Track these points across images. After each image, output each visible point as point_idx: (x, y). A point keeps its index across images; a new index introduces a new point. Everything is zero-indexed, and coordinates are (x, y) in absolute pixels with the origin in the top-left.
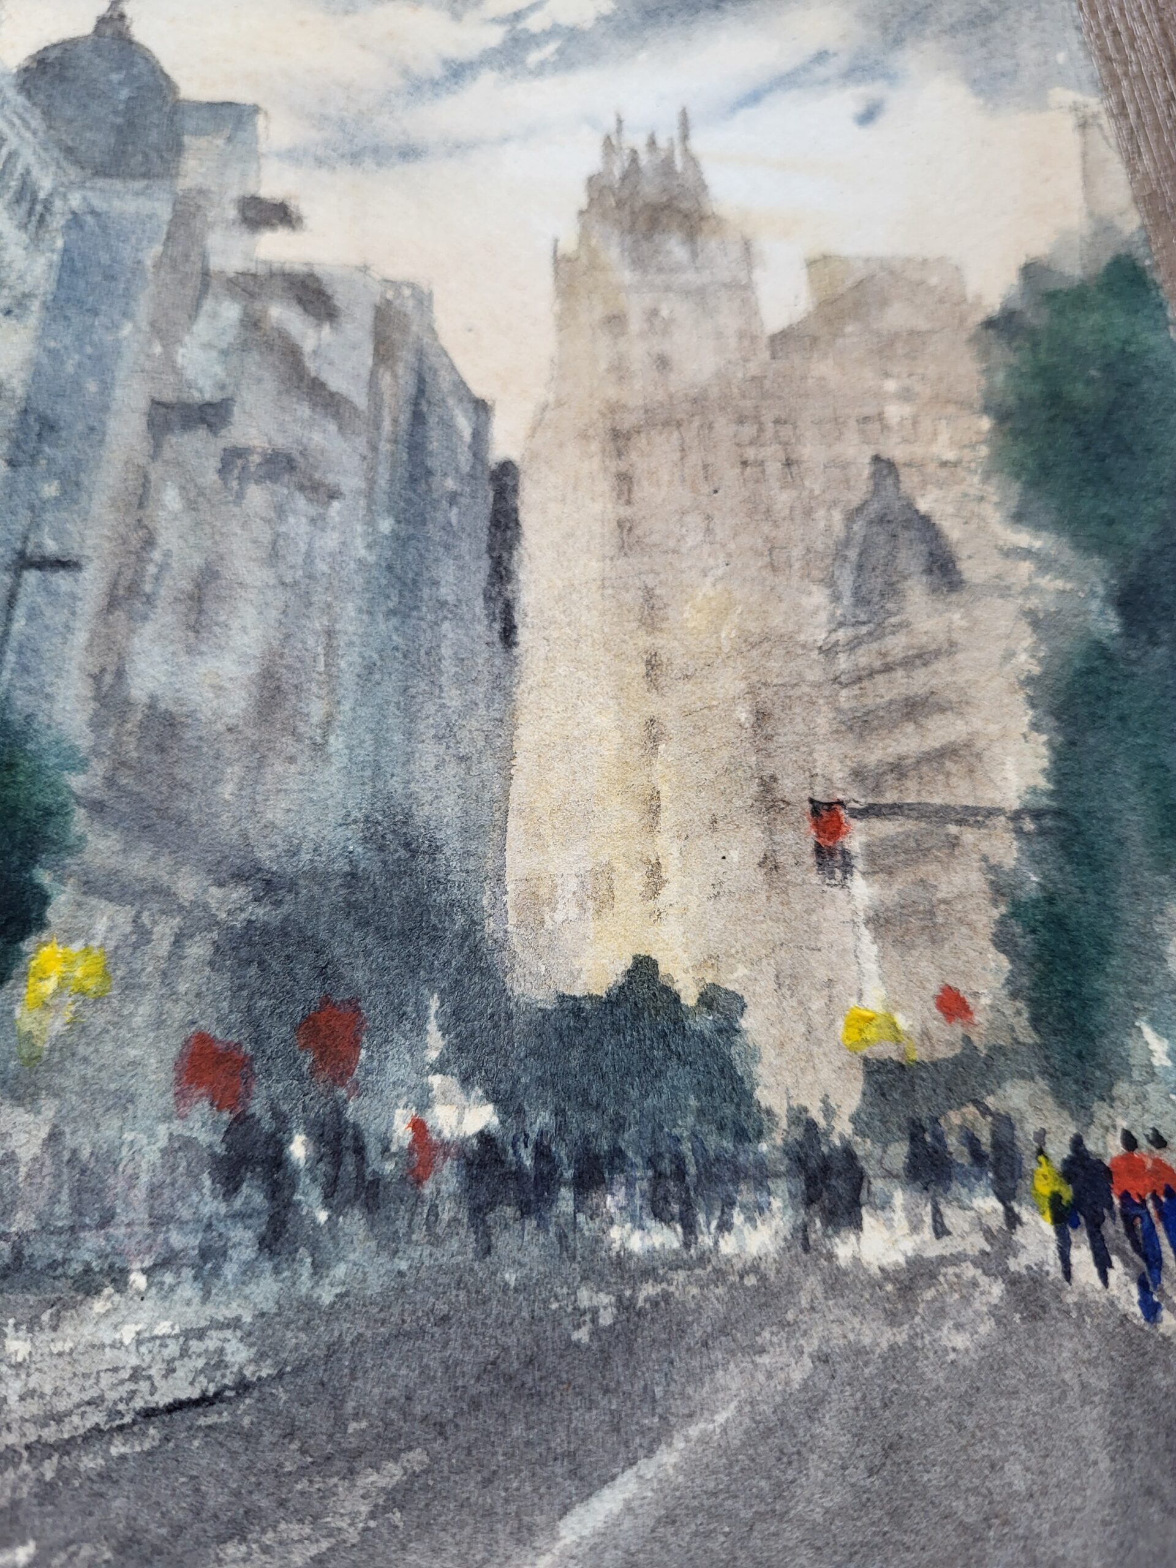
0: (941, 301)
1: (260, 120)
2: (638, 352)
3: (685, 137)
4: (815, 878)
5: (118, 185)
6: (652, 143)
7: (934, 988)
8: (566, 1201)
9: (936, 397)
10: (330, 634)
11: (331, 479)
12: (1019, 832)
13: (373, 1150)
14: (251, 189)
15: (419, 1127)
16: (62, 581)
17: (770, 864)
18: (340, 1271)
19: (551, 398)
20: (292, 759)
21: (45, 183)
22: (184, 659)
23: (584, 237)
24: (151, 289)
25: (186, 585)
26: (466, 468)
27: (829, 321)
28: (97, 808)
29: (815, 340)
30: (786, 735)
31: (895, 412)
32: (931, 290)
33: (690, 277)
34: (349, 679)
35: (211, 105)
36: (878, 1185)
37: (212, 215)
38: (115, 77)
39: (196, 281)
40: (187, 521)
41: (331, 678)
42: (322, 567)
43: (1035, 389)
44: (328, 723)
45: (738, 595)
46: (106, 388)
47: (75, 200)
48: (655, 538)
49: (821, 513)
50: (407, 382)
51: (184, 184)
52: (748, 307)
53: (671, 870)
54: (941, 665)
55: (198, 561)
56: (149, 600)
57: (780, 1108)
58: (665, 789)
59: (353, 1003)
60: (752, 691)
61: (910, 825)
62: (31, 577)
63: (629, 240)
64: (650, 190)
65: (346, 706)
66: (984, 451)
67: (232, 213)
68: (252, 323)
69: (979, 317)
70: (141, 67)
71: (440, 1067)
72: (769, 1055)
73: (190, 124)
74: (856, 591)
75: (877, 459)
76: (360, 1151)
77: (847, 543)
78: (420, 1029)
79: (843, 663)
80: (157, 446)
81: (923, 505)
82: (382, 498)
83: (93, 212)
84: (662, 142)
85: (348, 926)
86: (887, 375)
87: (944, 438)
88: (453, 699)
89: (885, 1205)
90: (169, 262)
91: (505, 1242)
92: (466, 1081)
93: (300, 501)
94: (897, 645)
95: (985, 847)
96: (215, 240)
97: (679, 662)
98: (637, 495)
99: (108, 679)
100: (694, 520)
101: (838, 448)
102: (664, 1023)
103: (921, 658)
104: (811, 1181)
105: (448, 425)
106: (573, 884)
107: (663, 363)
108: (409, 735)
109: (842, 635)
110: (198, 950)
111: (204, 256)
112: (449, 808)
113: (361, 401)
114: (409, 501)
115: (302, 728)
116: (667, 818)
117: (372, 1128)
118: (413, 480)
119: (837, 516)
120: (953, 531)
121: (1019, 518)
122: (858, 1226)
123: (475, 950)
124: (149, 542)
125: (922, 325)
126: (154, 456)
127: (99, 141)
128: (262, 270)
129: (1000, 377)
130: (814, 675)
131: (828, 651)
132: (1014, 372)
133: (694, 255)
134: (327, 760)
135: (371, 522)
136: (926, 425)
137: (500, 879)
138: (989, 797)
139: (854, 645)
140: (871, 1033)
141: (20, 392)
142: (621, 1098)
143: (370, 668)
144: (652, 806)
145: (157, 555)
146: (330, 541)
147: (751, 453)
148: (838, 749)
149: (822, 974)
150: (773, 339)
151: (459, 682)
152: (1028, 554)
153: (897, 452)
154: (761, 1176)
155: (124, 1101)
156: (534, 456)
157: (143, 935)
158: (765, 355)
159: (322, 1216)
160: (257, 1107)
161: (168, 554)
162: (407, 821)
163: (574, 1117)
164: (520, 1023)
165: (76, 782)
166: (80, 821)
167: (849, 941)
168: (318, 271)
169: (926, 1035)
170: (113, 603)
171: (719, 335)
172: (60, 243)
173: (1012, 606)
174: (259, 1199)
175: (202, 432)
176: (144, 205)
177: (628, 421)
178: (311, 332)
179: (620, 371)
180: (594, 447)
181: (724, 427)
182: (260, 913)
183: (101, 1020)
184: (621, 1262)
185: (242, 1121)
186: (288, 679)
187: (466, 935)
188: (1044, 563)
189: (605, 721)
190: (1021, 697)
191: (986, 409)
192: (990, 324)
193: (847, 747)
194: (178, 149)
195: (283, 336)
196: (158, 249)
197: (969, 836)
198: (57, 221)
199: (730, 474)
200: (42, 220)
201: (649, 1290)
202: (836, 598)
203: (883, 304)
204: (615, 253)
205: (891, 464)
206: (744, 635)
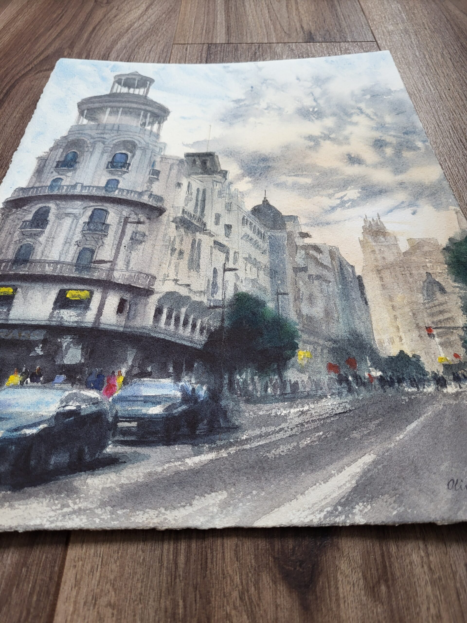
0: (434, 245)
1: (298, 219)
2: (379, 257)
3: (379, 218)
4: (429, 338)
5: (276, 231)
6: (373, 220)
7: (453, 354)
8: (396, 385)
9: (436, 262)
10: (335, 304)
11: (328, 279)
12: (464, 330)
13: (363, 379)
14: (300, 231)
15: (369, 375)
16: (286, 297)
17: (420, 336)
18: (362, 395)
19: (365, 265)
20: (334, 323)
21: (263, 231)
22: (310, 308)
23: (364, 237)
24: (287, 249)
25: (308, 297)
26: (352, 277)
27: (414, 250)
28: (302, 331)
29: (411, 253)
30: (419, 317)
31: (428, 265)
32: (432, 244)
33: (385, 243)
34: (340, 311)
35: (289, 216)
36: (449, 382)
37: (295, 235)
38: (269, 212)
39: (295, 247)
40: (305, 286)
41: (337, 311)
42: (331, 293)
43: (454, 260)
44: (338, 317)
45: (406, 296)
46: (284, 265)
47: (269, 234)
48: (389, 287)
49: (418, 282)
50: (338, 263)
51: (288, 230)
52: (398, 248)
53: (403, 337)
54: (445, 305)
55: (309, 293)
56: (302, 299)
57: (430, 371)
58: (400, 326)
59: (354, 358)
60: (412, 310)
61: (444, 330)
62: (280, 296)
63: (373, 237)
64: (375, 228)
65: (341, 315)
66: (447, 270)
67: (298, 235)
68: (307, 254)
69: (442, 248)
70: (274, 210)
71: (371, 367)
72: (426, 364)
73: (286, 219)
74: (427, 294)
75: (427, 273)
76: (361, 378)
77: (424, 287)
78: (366, 361)
79: (427, 305)
80: (296, 275)
81: (437, 280)
82: (338, 282)
83: (273, 236)
84: (375, 220)
85: (350, 347)
86: (426, 259)
87: (439, 269)
88: (359, 313)
89: (451, 384)
90: (289, 244)
91: (388, 390)
92: (376, 368)
93: (324, 283)
94: (436, 302)
95: (458, 333)
96: (296, 240)
97: (398, 306)
98: (384, 280)
99: (298, 311)
100: (395, 284)
101: (419, 271)
102: (407, 360)
103: (441, 304)
104: (437, 381)
105: (347, 270)
106: (387, 340)
107: (384, 258)
108: (353, 319)
110: (325, 351)
111: (295, 243)
112: (363, 329)
114: (343, 282)
115: (334, 318)
116: (401, 330)
117: (362, 376)
118: (343, 279)
119: (421, 282)
120: (443, 284)
121: (455, 281)
122: (447, 387)
123: (372, 350)
124: (299, 290)
125: (432, 250)
127: (270, 223)
128: (306, 245)
129: (448, 258)
130: (422, 308)
131: (424, 304)
132: (450, 257)
133: (386, 239)
134: (340, 323)
135: (337, 286)
136: (435, 267)
137: (374, 340)
138: (457, 325)
139: (428, 303)
140: (443, 360)
141: (269, 266)
142: (402, 370)
143: (343, 309)
144: (398, 328)
145: (301, 292)
146: (331, 289)
147: (403, 273)
148: (429, 319)
149: (433, 352)
150: (403, 253)
151: (359, 310)
152: (458, 287)
153: (431, 272)
154: (429, 381)
155: (320, 372)
156: (364, 274)
157: (316, 349)
158: (403, 256)
159: (357, 388)
160: (342, 373)
161: (303, 292)
162: (356, 331)
163: (395, 373)
164: (383, 360)
165: (297, 327)
166: (300, 332)
167: (437, 347)
168: (317, 245)
169: (452, 360)
170: (295, 300)
171: (393, 253)
172: (268, 241)
173: (456, 296)
174: (346, 385)
175: (303, 272)
176: (282, 234)
177: (380, 268)
178: (318, 255)
179: (376, 260)
180: (374, 273)
181: (397, 269)
182: (335, 346)
183: (312, 361)
184: (408, 393)
185: (340, 375)
186: (330, 311)
187: (370, 348)
188: (461, 288)
189: (387, 316)
190: (460, 310)
191: (446, 264)
192: (444, 249)
193: (430, 318)
194: (285, 224)
195: (313, 256)
196: (286, 242)
197: (455, 331)
198: (267, 237)
199: (400, 276)
200: (264, 237)
201: (413, 397)
202: (424, 295)
203: (423, 246)
204: (370, 240)
205: (430, 273)
206: (408, 302)
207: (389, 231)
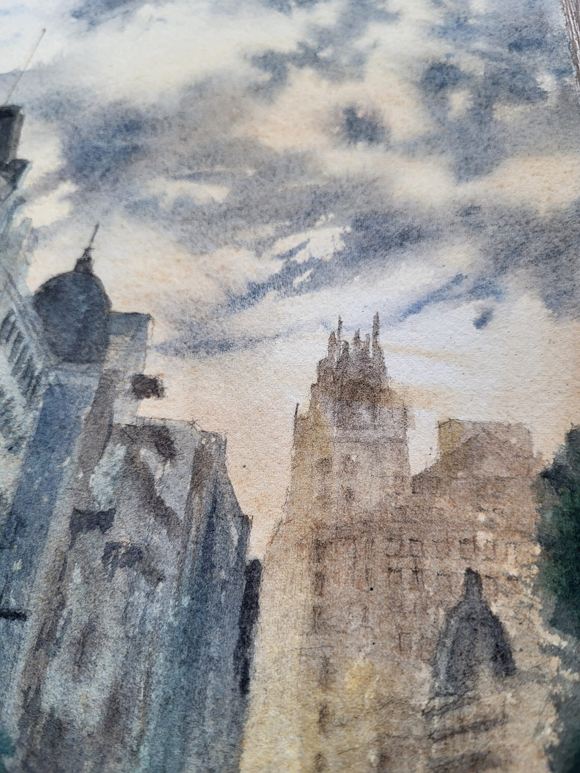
0: (517, 456)
1: (150, 325)
2: (336, 487)
3: (376, 334)
5: (73, 367)
6: (357, 338)
9: (508, 528)
10: (149, 674)
11: (160, 567)
14: (140, 370)
16: (16, 626)
19: (284, 516)
20: (119, 760)
21: (39, 366)
22: (71, 684)
23: (312, 407)
24: (82, 436)
25: (77, 634)
26: (232, 565)
27: (449, 469)
29: (439, 480)
31: (483, 537)
32: (511, 448)
33: (370, 434)
34: (155, 707)
35: (126, 314)
37: (119, 386)
38: (81, 298)
39: (105, 431)
40: (83, 591)
41: (146, 704)
42: (149, 627)
43: (570, 526)
44: (141, 737)
45: (378, 667)
46: (52, 500)
47: (52, 377)
48: (333, 622)
49: (432, 610)
50: (207, 500)
51: (107, 366)
52: (402, 456)
54: (496, 732)
55: (85, 618)
56: (58, 643)
60: (380, 740)
63: (338, 406)
64: (353, 372)
65: (152, 727)
66: (535, 570)
67: (128, 386)
68: (131, 460)
69: (540, 469)
70: (95, 291)
73: (114, 327)
74: (449, 669)
75: (469, 571)
77: (445, 634)
79: (436, 723)
80: (74, 539)
81: (494, 609)
82: (185, 581)
83: (60, 385)
84: (363, 338)
86: (481, 510)
87: (511, 558)
88: (210, 727)
90: (93, 418)
93: (143, 582)
94: (471, 713)
96: (118, 404)
97: (339, 713)
98: (326, 589)
99: (31, 694)
100: (357, 610)
101: (447, 562)
103: (485, 724)
105: (226, 533)
107: (349, 495)
108: (183, 750)
109: (437, 702)
111: (111, 415)
113: (181, 515)
114: (200, 585)
115: (127, 739)
118: (204, 570)
119: (442, 612)
120: (512, 631)
121: (553, 623)
124: (62, 605)
125: (505, 474)
126: (71, 547)
127: (69, 339)
128: (139, 424)
129: (549, 515)
130: (417, 731)
131: (428, 714)
132: (558, 512)
133: (375, 417)
134: (138, 763)
135: (178, 599)
136: (502, 548)
139: (444, 710)
141: (10, 501)
143: (167, 700)
145: (65, 613)
146: (155, 610)
147: (394, 563)
150: (414, 479)
151: (213, 715)
152: (557, 651)
153: (482, 568)
156: (271, 558)
158: (408, 491)
161: (70, 613)
165: (8, 762)
168: (168, 424)
170: (40, 644)
171: (383, 476)
172: (41, 405)
173: (545, 690)
175: (97, 531)
176: (86, 382)
177: (326, 535)
178: (160, 466)
179: (324, 499)
180: (305, 553)
181: (380, 543)
186: (124, 703)
188: (566, 659)
189: (292, 753)
190: (544, 761)
191: (539, 540)
192: (545, 475)
194: (106, 343)
195: (145, 467)
196: (89, 408)
198: (41, 391)
199: (381, 577)
200: (34, 390)
202: (436, 675)
203: (482, 457)
204: (329, 415)
205: (477, 576)
206: (378, 697)
207: (392, 386)
